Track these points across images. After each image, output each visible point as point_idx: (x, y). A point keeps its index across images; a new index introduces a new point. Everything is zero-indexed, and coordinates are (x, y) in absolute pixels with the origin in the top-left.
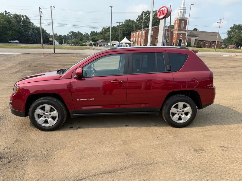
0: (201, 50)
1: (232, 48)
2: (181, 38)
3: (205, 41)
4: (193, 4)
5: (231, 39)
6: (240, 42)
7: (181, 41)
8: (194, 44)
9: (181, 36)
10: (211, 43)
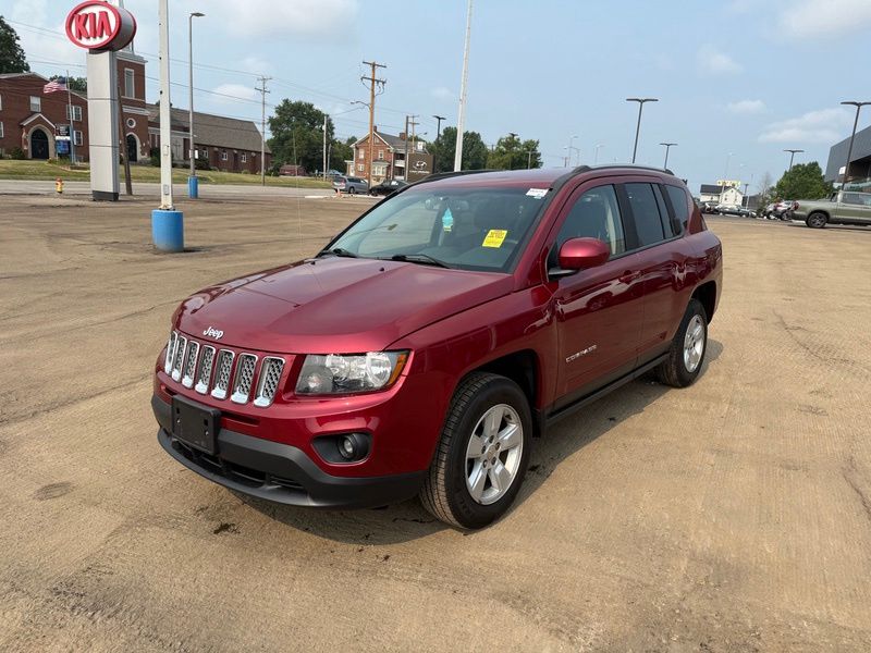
0: (217, 178)
1: (292, 173)
2: (132, 130)
3: (216, 149)
4: (198, 15)
5: (283, 144)
6: (310, 157)
7: (135, 142)
8: (182, 158)
9: (131, 123)
10: (236, 155)
